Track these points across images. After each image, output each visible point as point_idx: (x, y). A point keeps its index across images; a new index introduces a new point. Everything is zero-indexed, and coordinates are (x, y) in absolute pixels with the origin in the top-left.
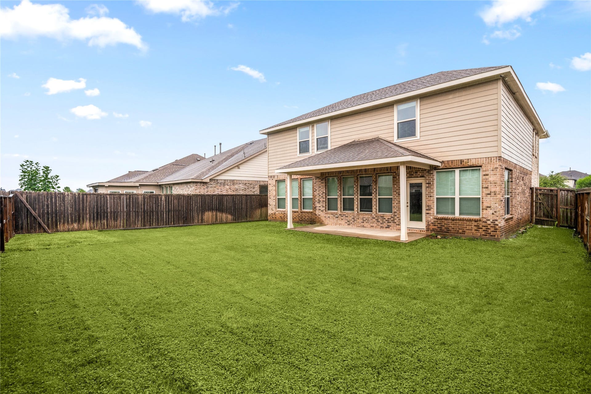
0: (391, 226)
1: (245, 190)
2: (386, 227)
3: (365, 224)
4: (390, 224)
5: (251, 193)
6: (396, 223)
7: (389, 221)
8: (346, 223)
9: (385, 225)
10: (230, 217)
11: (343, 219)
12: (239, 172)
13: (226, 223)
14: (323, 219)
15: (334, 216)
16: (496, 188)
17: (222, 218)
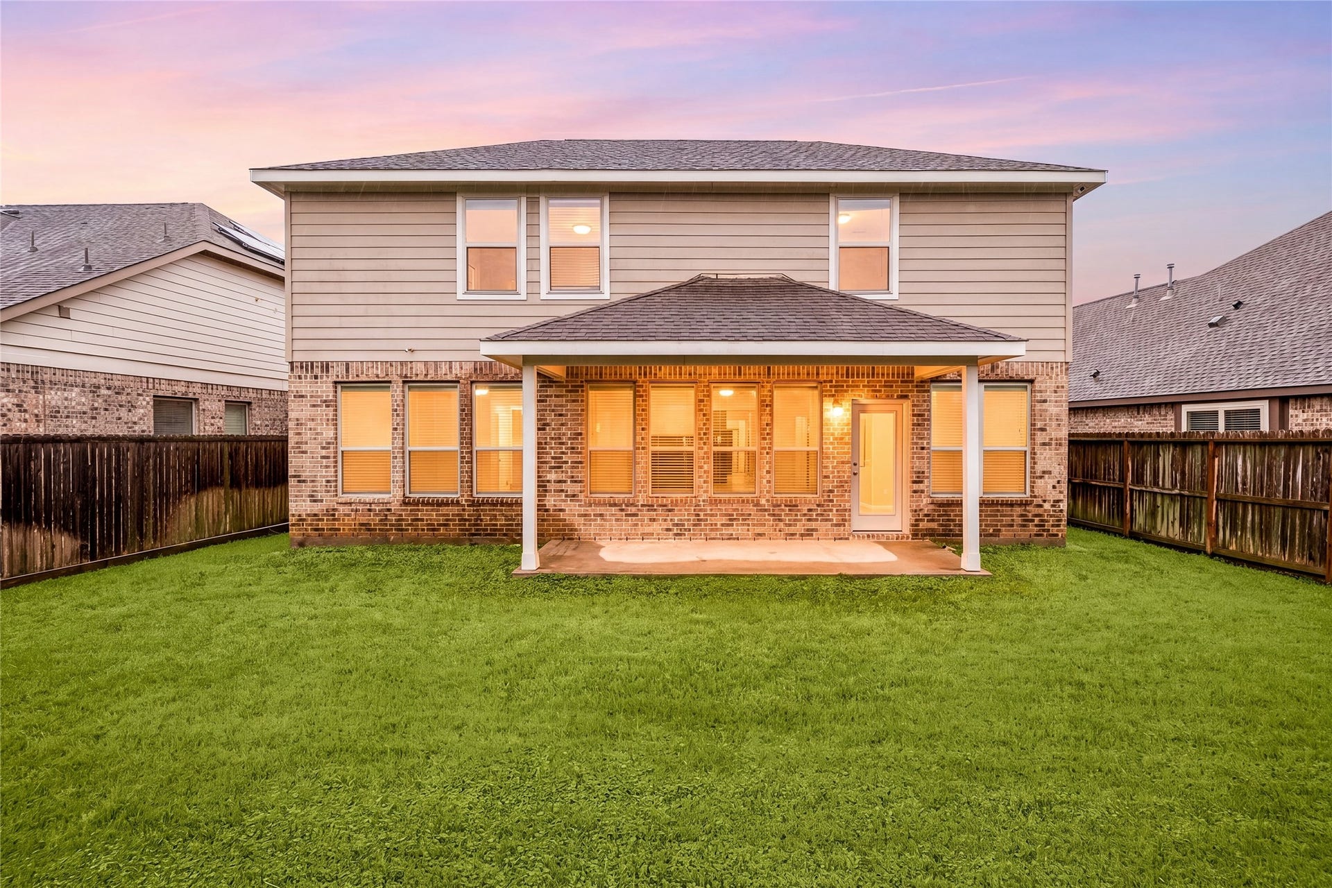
0: (816, 530)
1: (94, 413)
2: (802, 535)
3: (736, 529)
4: (813, 525)
5: (122, 431)
6: (831, 520)
7: (811, 515)
8: (668, 530)
9: (800, 528)
10: (66, 544)
11: (654, 520)
12: (67, 335)
13: (51, 574)
14: (578, 522)
15: (622, 510)
16: (1061, 430)
17: (24, 557)
